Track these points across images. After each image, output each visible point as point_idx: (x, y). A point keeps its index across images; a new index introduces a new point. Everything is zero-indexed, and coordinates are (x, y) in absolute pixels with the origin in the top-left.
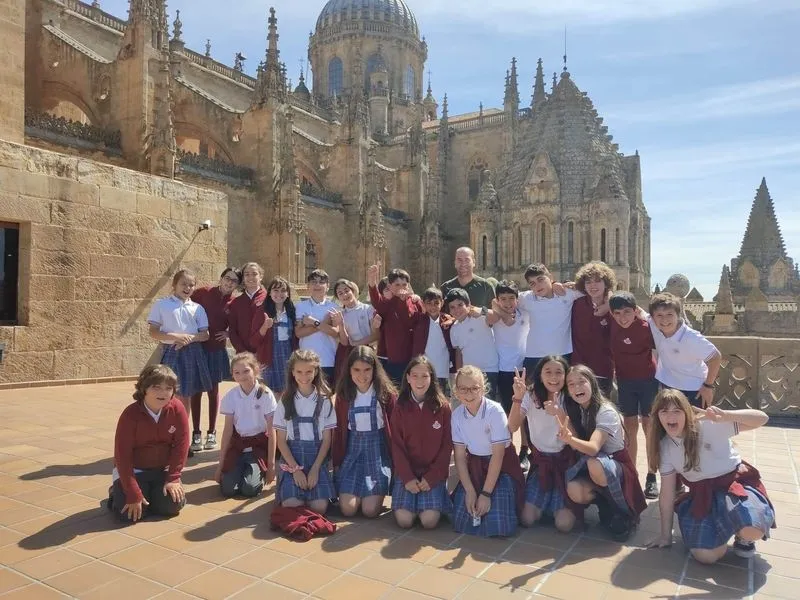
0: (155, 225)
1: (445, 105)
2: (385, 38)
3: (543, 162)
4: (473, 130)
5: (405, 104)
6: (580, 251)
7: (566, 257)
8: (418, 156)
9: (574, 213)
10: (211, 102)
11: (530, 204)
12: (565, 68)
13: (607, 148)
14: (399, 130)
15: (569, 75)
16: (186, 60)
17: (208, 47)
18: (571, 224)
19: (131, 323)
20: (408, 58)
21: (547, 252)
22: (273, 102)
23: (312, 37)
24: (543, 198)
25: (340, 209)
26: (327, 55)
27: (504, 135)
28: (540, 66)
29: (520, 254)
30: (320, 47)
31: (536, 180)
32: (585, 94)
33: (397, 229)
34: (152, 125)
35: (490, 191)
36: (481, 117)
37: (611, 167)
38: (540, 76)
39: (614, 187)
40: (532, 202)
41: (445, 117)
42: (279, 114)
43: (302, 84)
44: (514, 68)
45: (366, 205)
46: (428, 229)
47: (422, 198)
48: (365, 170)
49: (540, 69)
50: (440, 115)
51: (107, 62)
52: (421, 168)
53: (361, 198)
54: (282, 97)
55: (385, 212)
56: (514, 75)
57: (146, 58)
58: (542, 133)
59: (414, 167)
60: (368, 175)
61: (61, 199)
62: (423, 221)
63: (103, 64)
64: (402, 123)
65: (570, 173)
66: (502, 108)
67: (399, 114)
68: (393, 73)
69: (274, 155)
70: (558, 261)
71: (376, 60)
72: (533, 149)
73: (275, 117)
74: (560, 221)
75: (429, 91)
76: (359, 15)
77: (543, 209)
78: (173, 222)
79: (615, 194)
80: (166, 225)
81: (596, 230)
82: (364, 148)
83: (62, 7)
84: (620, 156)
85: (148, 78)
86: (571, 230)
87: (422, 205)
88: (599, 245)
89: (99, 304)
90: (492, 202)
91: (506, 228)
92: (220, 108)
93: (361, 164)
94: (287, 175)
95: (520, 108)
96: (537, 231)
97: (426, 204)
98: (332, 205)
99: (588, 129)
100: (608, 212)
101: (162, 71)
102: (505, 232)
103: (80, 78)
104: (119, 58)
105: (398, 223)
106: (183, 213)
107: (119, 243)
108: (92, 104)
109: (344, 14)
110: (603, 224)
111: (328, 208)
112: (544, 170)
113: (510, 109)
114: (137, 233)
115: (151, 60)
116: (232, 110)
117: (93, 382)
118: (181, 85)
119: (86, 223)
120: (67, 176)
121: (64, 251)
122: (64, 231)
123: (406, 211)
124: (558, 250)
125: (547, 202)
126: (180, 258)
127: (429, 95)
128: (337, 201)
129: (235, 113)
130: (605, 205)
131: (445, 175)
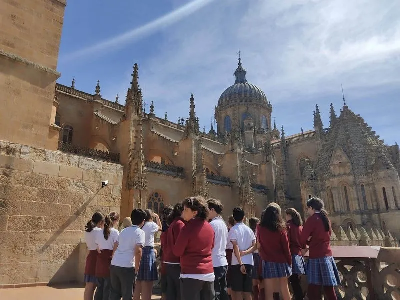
0: (70, 184)
1: (283, 131)
2: (251, 105)
3: (339, 152)
4: (300, 142)
5: (263, 133)
6: (371, 202)
7: (362, 206)
8: (270, 156)
9: (363, 179)
10: (166, 139)
11: (335, 176)
12: (345, 104)
13: (377, 143)
14: (260, 146)
15: (347, 107)
16: (156, 122)
17: (166, 116)
18: (363, 186)
19: (47, 246)
20: (263, 112)
21: (350, 203)
22: (192, 135)
23: (216, 109)
24: (342, 172)
25: (229, 185)
26: (223, 115)
27: (316, 142)
28: (332, 107)
29: (334, 205)
30: (220, 112)
31: (336, 162)
32: (359, 115)
33: (262, 195)
34: (133, 150)
35: (310, 171)
36: (303, 135)
37: (381, 152)
38: (333, 112)
39: (385, 163)
40: (336, 174)
41: (283, 137)
42: (196, 140)
43: (212, 129)
44: (318, 110)
45: (243, 182)
46: (279, 194)
47: (274, 178)
48: (241, 165)
49: (332, 109)
50: (281, 136)
51: (117, 123)
52: (272, 163)
53: (239, 179)
54: (197, 132)
55: (253, 186)
56: (318, 113)
57: (132, 120)
58: (336, 138)
59: (268, 162)
60: (242, 167)
61: (7, 168)
62: (276, 190)
63: (115, 124)
64: (262, 142)
65: (357, 157)
66: (314, 130)
67: (260, 138)
68: (255, 120)
69: (193, 160)
70: (358, 209)
71: (246, 115)
72: (333, 146)
73: (193, 142)
74: (355, 184)
75: (275, 126)
76: (238, 96)
77: (344, 179)
78: (84, 182)
79: (387, 167)
80: (78, 184)
81: (379, 189)
82: (240, 154)
83: (102, 104)
84: (386, 146)
85: (133, 129)
86: (363, 190)
87: (274, 182)
88: (383, 197)
89: (24, 233)
90: (312, 176)
91: (323, 190)
92: (169, 141)
93: (239, 162)
94: (200, 169)
95: (324, 128)
96: (342, 192)
97: (276, 181)
98: (224, 183)
99: (363, 133)
100: (384, 177)
101: (139, 125)
102: (322, 192)
103: (106, 132)
104: (121, 121)
105: (262, 192)
106: (92, 177)
107: (43, 195)
108: (110, 143)
109: (230, 97)
110: (383, 184)
111: (222, 185)
112: (341, 157)
113: (318, 130)
114: (58, 189)
115: (134, 121)
116: (175, 141)
117: (12, 287)
118: (153, 133)
119: (22, 182)
120: (13, 155)
121: (4, 199)
122: (5, 187)
123: (266, 185)
124: (357, 202)
125: (345, 174)
126: (87, 204)
127: (275, 128)
128: (227, 182)
129: (176, 142)
130: (382, 174)
131: (286, 165)
